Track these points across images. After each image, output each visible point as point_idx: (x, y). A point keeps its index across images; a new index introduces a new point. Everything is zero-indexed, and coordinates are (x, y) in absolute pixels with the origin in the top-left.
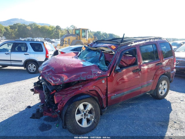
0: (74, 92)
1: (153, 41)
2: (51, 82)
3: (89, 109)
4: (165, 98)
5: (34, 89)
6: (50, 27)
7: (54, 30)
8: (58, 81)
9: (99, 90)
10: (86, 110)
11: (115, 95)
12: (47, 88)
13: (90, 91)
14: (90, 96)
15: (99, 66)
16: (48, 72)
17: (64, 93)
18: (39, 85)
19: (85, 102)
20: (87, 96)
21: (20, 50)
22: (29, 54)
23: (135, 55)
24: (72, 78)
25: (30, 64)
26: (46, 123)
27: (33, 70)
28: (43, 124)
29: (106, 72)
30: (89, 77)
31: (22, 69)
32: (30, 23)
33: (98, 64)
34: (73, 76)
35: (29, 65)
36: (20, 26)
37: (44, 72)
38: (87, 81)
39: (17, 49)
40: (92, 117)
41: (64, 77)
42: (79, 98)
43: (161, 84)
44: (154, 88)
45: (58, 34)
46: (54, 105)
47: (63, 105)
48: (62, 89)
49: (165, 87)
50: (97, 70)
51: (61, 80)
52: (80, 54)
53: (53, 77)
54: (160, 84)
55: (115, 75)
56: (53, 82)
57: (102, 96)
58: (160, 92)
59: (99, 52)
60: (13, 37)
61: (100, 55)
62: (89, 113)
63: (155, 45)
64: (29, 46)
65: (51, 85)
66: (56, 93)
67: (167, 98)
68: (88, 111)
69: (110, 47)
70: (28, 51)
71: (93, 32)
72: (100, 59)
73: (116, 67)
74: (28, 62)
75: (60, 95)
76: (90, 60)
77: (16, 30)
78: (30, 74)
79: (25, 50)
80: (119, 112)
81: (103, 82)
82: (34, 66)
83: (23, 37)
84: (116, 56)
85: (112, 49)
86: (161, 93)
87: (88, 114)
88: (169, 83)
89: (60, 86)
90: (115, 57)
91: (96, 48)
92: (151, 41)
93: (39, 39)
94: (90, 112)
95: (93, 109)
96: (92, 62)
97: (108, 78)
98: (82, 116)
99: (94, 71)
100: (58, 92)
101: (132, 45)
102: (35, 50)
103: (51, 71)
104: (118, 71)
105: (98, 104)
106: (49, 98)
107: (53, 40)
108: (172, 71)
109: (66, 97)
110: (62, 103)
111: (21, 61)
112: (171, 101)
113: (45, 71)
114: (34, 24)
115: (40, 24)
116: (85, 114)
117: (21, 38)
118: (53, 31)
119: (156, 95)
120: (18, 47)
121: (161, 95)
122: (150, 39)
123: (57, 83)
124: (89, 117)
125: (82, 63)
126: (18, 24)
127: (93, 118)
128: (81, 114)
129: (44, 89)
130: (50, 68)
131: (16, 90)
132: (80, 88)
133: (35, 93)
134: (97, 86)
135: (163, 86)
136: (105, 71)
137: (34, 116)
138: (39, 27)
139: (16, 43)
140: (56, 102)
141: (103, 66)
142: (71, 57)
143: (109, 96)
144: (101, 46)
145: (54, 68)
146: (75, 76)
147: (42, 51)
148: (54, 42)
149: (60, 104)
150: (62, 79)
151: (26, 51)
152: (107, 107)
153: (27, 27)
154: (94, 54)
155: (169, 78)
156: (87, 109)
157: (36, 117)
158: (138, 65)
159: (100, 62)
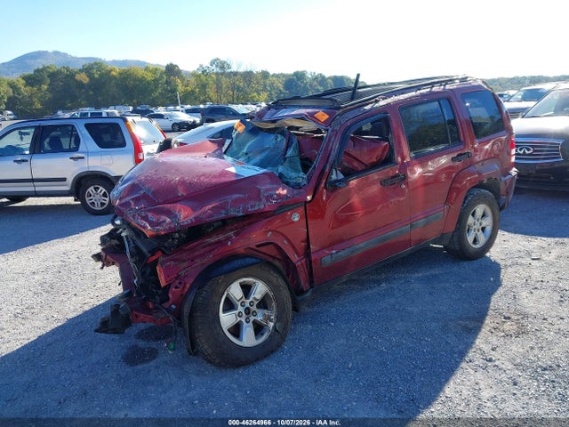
0: (211, 251)
1: (440, 90)
2: (145, 227)
3: (259, 296)
4: (488, 254)
5: (103, 254)
6: (147, 69)
7: (161, 77)
8: (164, 224)
9: (285, 242)
10: (251, 299)
11: (332, 254)
12: (137, 247)
13: (258, 246)
14: (259, 261)
15: (281, 175)
16: (137, 200)
17: (184, 256)
18: (115, 242)
19: (246, 277)
20: (249, 261)
21: (57, 148)
22: (86, 157)
23: (388, 134)
24: (204, 213)
25: (92, 188)
26: (141, 344)
27: (102, 204)
28: (135, 346)
29: (301, 190)
30: (252, 207)
31: (68, 203)
32: (84, 62)
33: (281, 169)
34: (207, 208)
35: (89, 190)
36: (54, 76)
37: (123, 201)
38: (249, 220)
39: (49, 143)
40: (268, 319)
41: (180, 211)
42: (226, 267)
43: (473, 215)
44: (452, 228)
45: (174, 91)
46: (160, 292)
47: (183, 289)
48: (178, 246)
49: (484, 224)
50: (275, 186)
51: (173, 222)
52: (231, 144)
53: (150, 215)
54: (471, 217)
55: (328, 197)
56: (149, 228)
57: (294, 258)
58: (470, 239)
59: (282, 133)
60: (37, 110)
61: (285, 142)
62: (259, 306)
63: (449, 100)
64: (84, 133)
65: (146, 236)
66: (161, 259)
67: (494, 254)
68: (256, 303)
69: (312, 117)
70: (82, 147)
71: (283, 75)
72: (286, 153)
73: (330, 173)
74: (83, 182)
75: (172, 262)
76: (258, 159)
77: (45, 87)
78: (93, 217)
79: (73, 145)
80: (349, 303)
81: (296, 218)
82: (104, 190)
83: (66, 109)
84: (329, 141)
85: (316, 120)
86: (475, 241)
87: (257, 310)
88: (497, 211)
89: (173, 239)
90: (328, 145)
91: (274, 122)
92: (436, 89)
93: (116, 112)
94: (263, 304)
95: (271, 294)
96: (261, 165)
97: (307, 205)
98: (240, 316)
99: (267, 190)
100: (168, 255)
101: (377, 105)
102: (102, 144)
103: (145, 196)
104: (336, 186)
105: (285, 280)
106: (143, 274)
107: (161, 110)
108: (505, 176)
109: (190, 269)
110: (180, 283)
111: (64, 179)
112: (502, 263)
113: (127, 199)
114: (96, 64)
115: (114, 62)
116: (248, 311)
117: (60, 113)
118: (156, 81)
119: (457, 247)
120: (50, 140)
121: (474, 246)
122: (433, 84)
123: (162, 230)
124: (259, 318)
125: (232, 170)
126: (48, 67)
127: (271, 321)
128: (237, 312)
129: (128, 251)
130: (141, 189)
131: (56, 264)
132: (228, 239)
133: (106, 263)
134: (277, 232)
135: (480, 219)
136: (300, 188)
137: (105, 327)
138: (113, 73)
139: (44, 127)
140: (163, 284)
141: (293, 174)
142: (203, 154)
143: (313, 257)
144: (289, 116)
145: (152, 190)
146: (211, 206)
147: (123, 144)
148: (161, 116)
149: (176, 287)
150: (176, 216)
151: (76, 150)
152: (311, 287)
153: (78, 77)
154: (271, 141)
155: (497, 195)
156: (252, 296)
157: (112, 330)
158: (397, 164)
159: (286, 164)
